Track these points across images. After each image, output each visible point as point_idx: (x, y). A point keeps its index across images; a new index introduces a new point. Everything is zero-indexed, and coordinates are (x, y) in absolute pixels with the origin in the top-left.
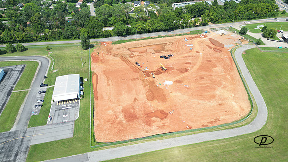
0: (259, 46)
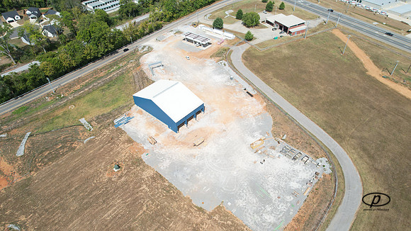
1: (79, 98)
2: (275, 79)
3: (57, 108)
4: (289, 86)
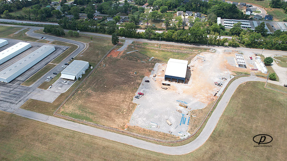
0: (270, 81)
1: (163, 51)
2: (240, 100)
3: (153, 49)
4: (241, 108)
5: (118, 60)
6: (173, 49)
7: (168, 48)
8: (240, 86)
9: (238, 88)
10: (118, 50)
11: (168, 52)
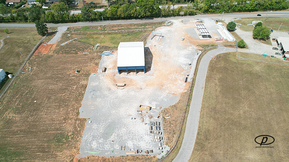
0: (240, 50)
1: (109, 34)
2: (217, 81)
3: (97, 34)
4: (220, 91)
5: (49, 57)
6: (122, 29)
7: (115, 28)
8: (211, 62)
9: (209, 66)
10: (49, 43)
11: (116, 33)
